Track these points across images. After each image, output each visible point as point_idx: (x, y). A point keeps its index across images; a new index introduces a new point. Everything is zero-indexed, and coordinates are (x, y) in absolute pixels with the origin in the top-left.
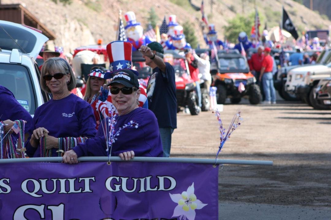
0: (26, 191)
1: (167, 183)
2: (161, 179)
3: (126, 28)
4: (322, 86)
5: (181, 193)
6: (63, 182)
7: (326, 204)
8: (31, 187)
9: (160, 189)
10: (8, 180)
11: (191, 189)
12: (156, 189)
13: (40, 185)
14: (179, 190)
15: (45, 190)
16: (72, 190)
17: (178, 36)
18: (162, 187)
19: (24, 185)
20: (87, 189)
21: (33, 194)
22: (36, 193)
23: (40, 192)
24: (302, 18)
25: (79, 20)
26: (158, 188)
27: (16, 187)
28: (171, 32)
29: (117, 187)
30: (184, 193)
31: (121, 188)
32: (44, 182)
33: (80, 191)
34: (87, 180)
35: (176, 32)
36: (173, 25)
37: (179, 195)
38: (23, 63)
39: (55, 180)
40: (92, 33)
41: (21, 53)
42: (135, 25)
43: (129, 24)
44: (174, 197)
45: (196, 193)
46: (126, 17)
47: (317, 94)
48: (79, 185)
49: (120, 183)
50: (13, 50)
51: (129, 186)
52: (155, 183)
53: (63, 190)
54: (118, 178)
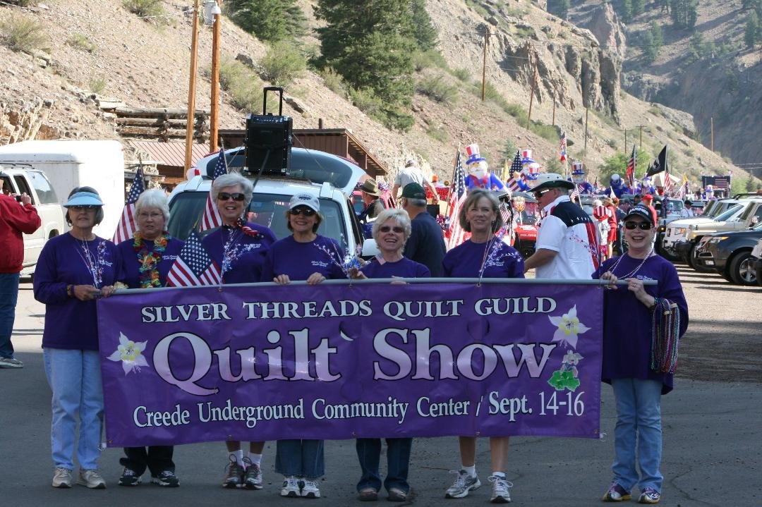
0: (389, 314)
1: (547, 305)
2: (540, 301)
3: (468, 163)
4: (704, 243)
5: (561, 316)
6: (429, 304)
7: (680, 375)
8: (394, 310)
9: (539, 311)
10: (369, 302)
11: (573, 312)
12: (534, 311)
13: (404, 308)
14: (560, 312)
15: (409, 313)
16: (439, 313)
17: (533, 175)
18: (540, 309)
19: (386, 308)
20: (455, 313)
21: (396, 318)
22: (399, 317)
23: (404, 314)
24: (699, 159)
25: (417, 152)
26: (537, 309)
27: (378, 310)
28: (526, 170)
29: (489, 310)
30: (565, 316)
31: (493, 310)
32: (408, 304)
33: (447, 315)
34: (455, 304)
35: (531, 170)
36: (528, 162)
37: (560, 317)
38: (334, 198)
39: (420, 303)
40: (433, 169)
41: (333, 187)
42: (478, 160)
43: (471, 158)
44: (554, 320)
45: (578, 315)
46: (469, 149)
47: (698, 253)
48: (447, 308)
49: (492, 305)
50: (325, 183)
51: (502, 308)
52: (533, 304)
53: (429, 314)
54: (489, 300)
